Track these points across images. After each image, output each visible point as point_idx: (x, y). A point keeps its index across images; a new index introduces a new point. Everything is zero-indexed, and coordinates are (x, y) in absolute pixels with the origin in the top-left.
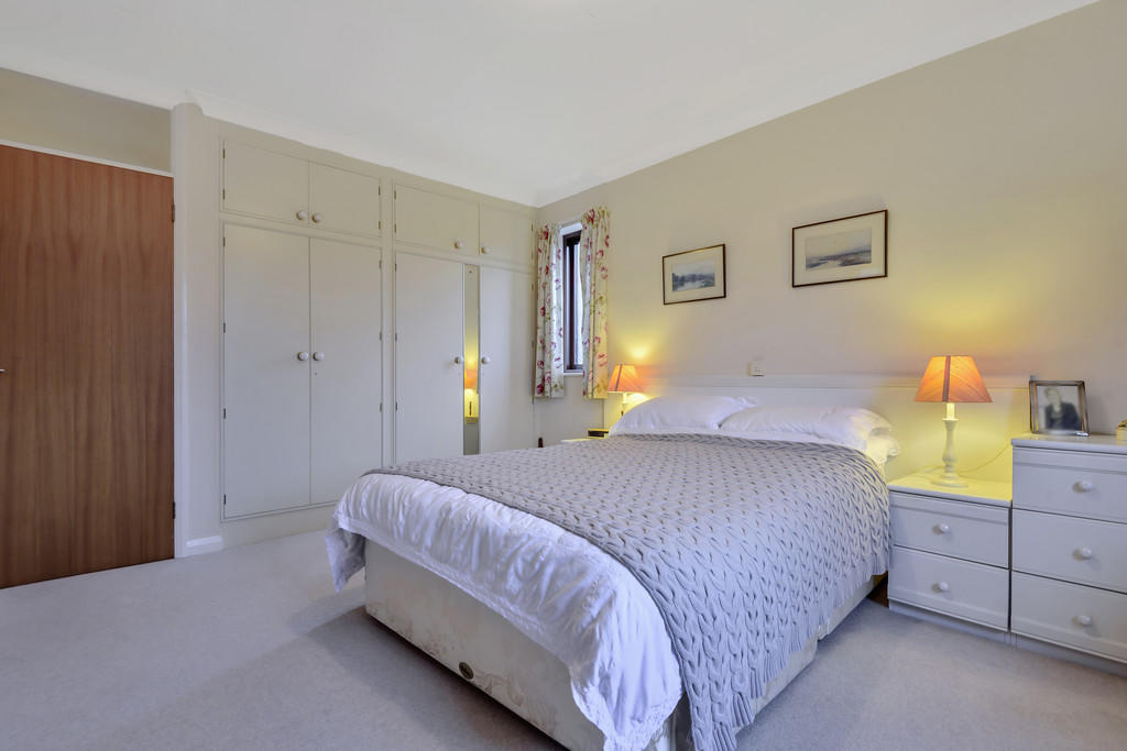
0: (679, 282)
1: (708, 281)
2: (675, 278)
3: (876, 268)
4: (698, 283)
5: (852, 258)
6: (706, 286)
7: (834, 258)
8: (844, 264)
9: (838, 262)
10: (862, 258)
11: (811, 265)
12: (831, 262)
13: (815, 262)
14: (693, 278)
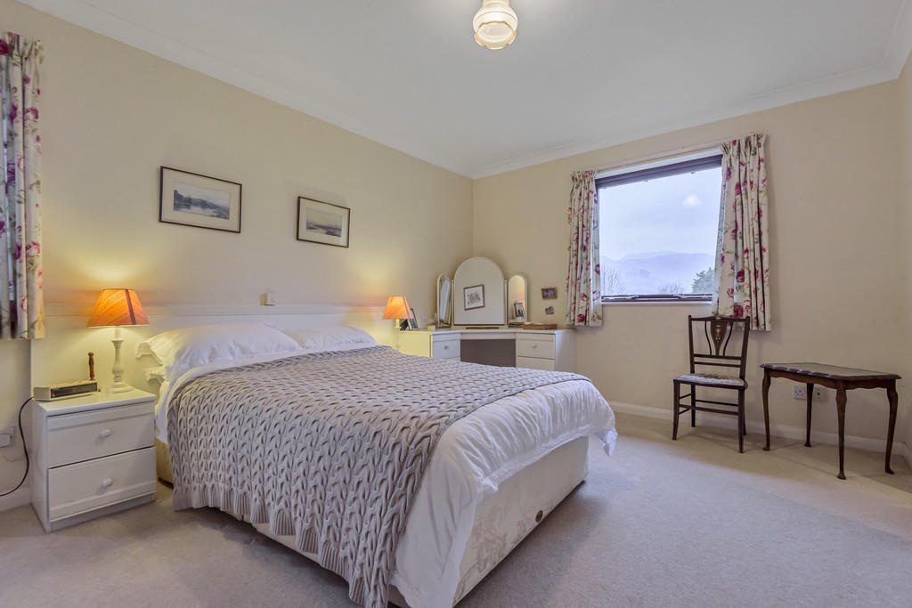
0: (182, 202)
1: (222, 213)
2: (177, 196)
3: (342, 241)
4: (210, 211)
5: (332, 231)
6: (218, 216)
7: (323, 227)
8: (328, 233)
9: (325, 231)
10: (337, 232)
11: (310, 228)
12: (321, 230)
13: (311, 226)
14: (204, 204)
